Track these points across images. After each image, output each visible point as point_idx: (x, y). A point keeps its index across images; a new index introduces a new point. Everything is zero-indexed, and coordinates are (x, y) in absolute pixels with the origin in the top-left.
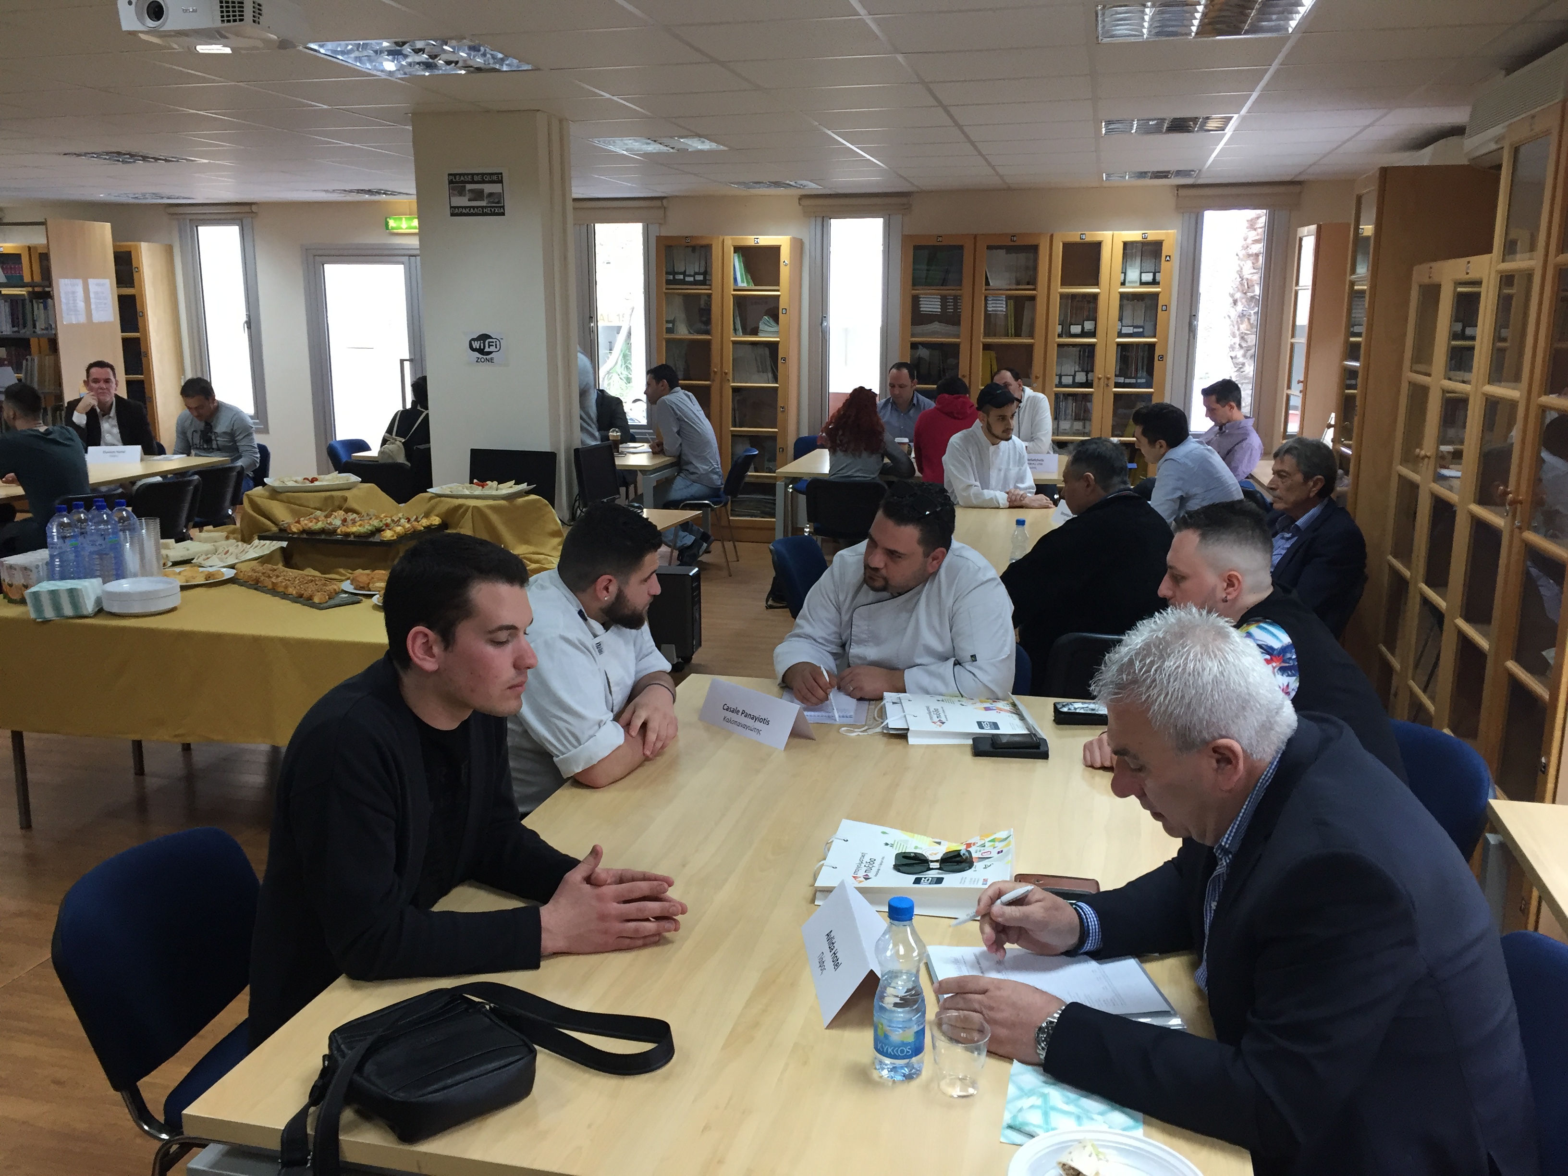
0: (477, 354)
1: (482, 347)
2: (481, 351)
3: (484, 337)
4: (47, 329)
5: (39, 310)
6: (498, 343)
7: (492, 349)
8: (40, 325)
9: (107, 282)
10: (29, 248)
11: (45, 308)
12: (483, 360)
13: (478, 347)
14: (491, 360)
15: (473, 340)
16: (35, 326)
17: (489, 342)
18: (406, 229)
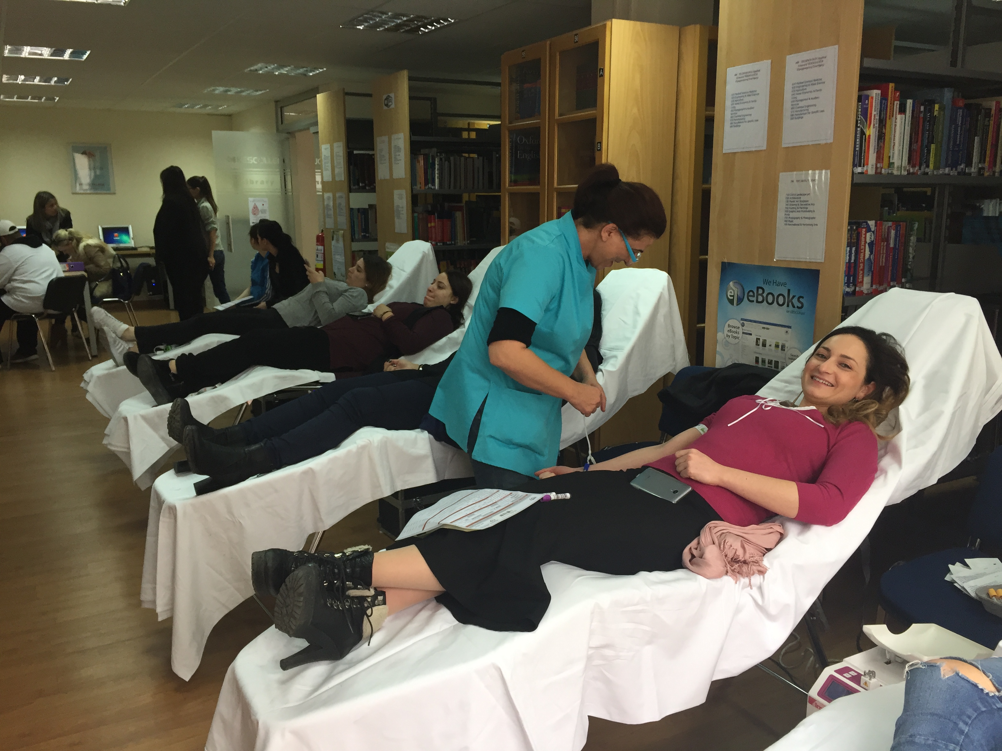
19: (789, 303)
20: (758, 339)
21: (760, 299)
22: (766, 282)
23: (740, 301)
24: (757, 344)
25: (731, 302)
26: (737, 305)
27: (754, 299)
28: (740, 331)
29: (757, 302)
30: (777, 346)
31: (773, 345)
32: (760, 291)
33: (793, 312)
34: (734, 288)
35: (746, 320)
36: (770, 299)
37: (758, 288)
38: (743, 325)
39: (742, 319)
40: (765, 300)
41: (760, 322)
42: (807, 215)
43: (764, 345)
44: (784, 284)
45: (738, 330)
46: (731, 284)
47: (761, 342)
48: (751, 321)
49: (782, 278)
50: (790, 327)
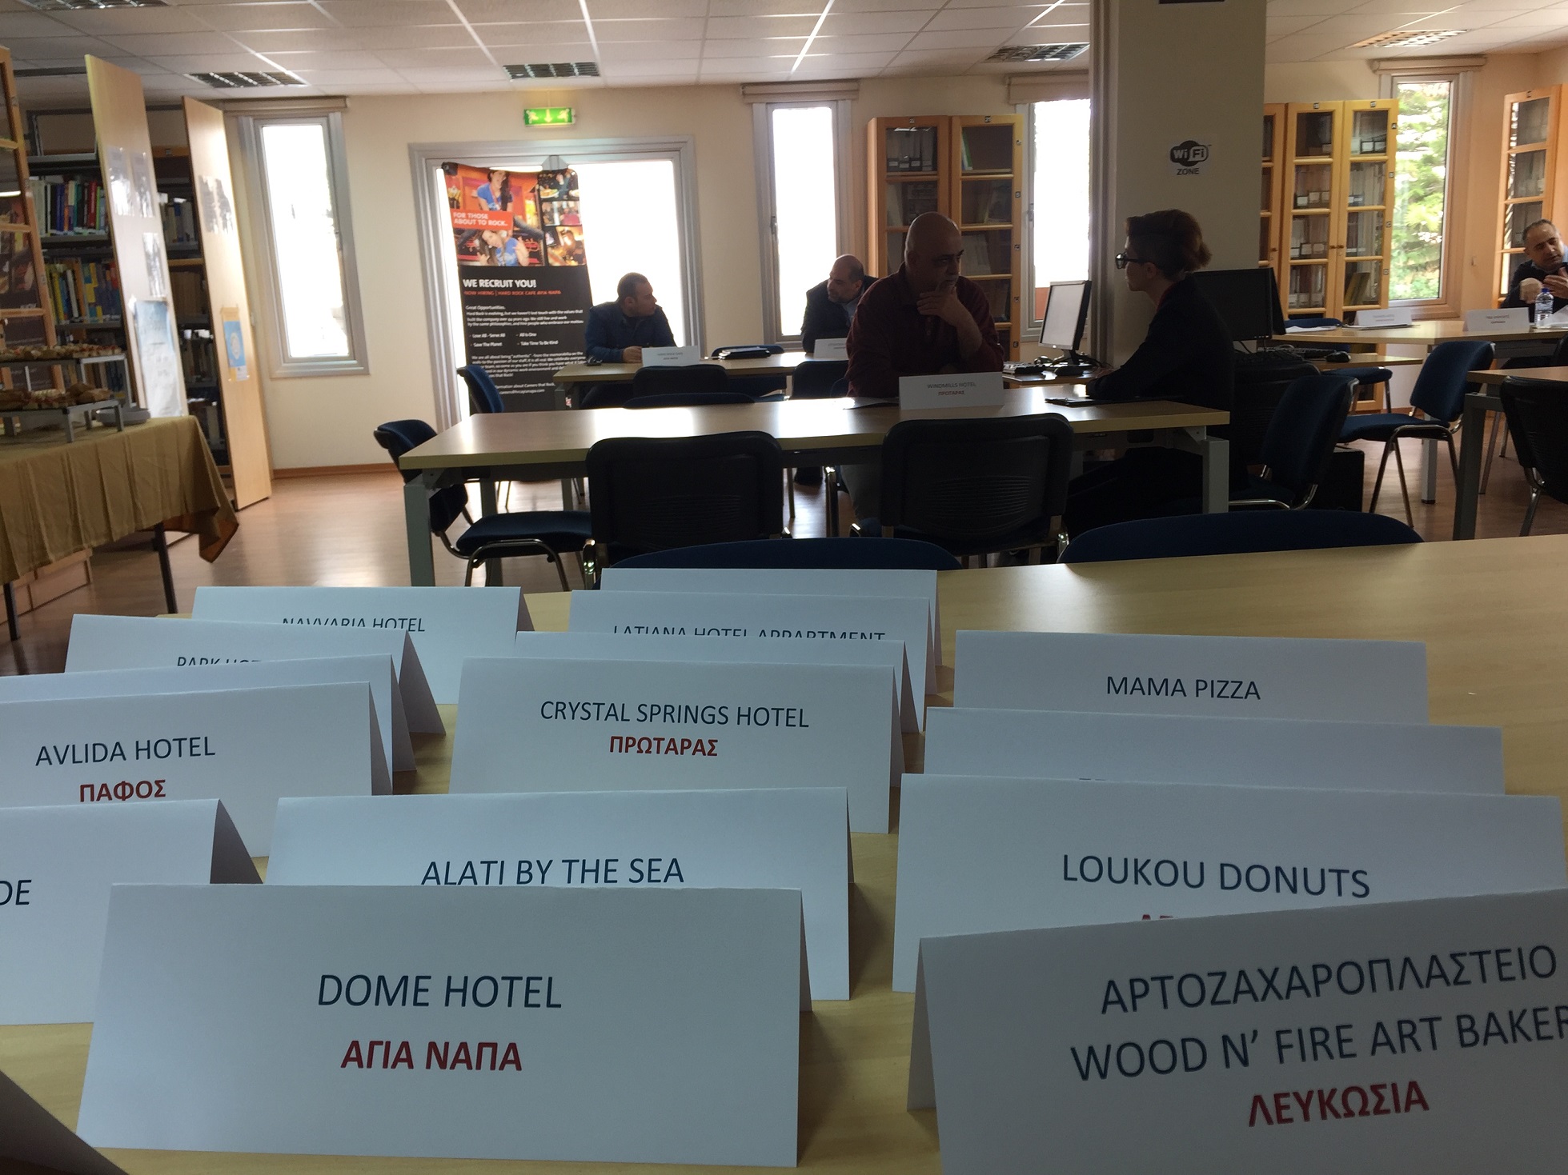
0: (1179, 166)
1: (1186, 157)
2: (1184, 161)
3: (1188, 145)
6: (1205, 150)
7: (1198, 158)
12: (1185, 171)
13: (1181, 157)
14: (1196, 172)
15: (1176, 148)
17: (1195, 150)
18: (550, 122)
24: (157, 361)
38: (149, 349)
39: (148, 345)
43: (160, 360)
48: (151, 344)
50: (165, 343)
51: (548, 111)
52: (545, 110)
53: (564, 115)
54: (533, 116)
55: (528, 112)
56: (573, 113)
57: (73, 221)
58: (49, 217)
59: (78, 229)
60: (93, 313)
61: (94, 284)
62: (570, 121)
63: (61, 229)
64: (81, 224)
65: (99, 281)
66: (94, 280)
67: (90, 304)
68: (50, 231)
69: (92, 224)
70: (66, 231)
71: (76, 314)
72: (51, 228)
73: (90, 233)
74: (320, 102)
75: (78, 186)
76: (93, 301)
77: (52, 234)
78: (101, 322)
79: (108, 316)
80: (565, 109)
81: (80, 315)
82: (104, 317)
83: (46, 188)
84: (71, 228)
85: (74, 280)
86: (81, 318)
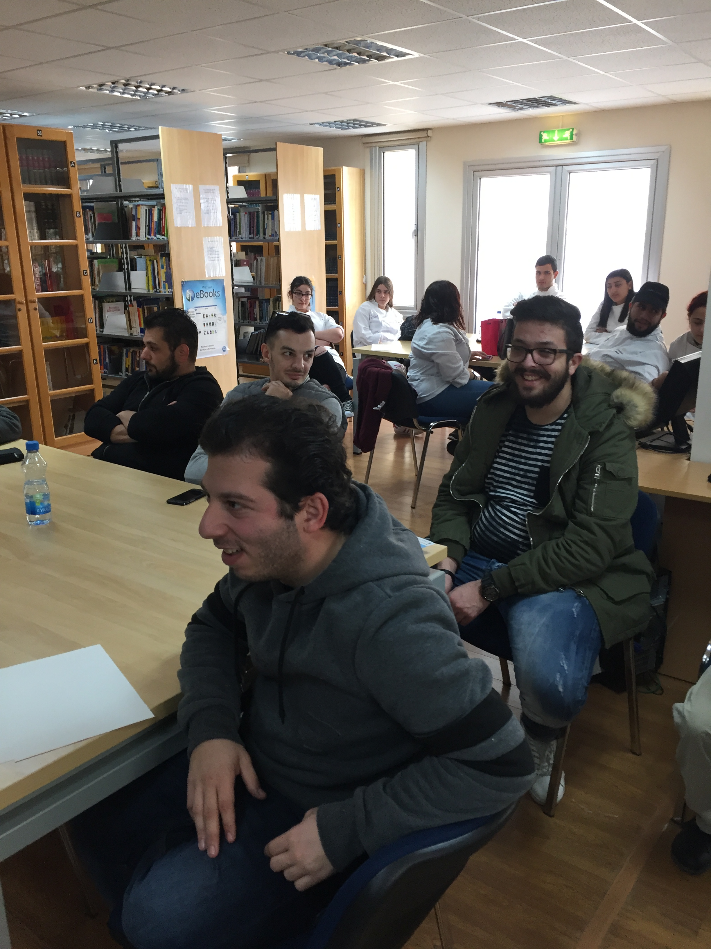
4: (273, 235)
5: (269, 221)
8: (269, 232)
9: (317, 197)
10: (266, 175)
11: (273, 218)
16: (264, 234)
18: (558, 141)
19: (214, 295)
20: (204, 315)
21: (202, 296)
22: (204, 287)
23: (193, 299)
24: (204, 317)
25: (189, 300)
26: (192, 301)
27: (200, 296)
28: (195, 313)
29: (201, 297)
30: (212, 315)
31: (211, 316)
32: (202, 292)
33: (216, 299)
34: (190, 294)
35: (197, 307)
36: (206, 295)
37: (200, 291)
38: (196, 310)
39: (195, 307)
40: (204, 296)
41: (204, 307)
42: (217, 256)
43: (207, 317)
44: (211, 287)
45: (194, 313)
46: (188, 291)
47: (205, 316)
48: (199, 307)
49: (210, 284)
50: (216, 305)
51: (556, 131)
52: (554, 131)
53: (567, 134)
54: (545, 136)
55: (542, 133)
56: (575, 132)
57: (157, 231)
58: (147, 227)
59: (158, 236)
60: (165, 288)
61: (165, 270)
62: (571, 138)
63: (151, 236)
64: (159, 233)
65: (167, 268)
66: (165, 267)
67: (163, 281)
68: (147, 236)
69: (163, 233)
70: (153, 237)
71: (158, 288)
72: (148, 235)
73: (163, 239)
74: (414, 133)
75: (158, 209)
76: (165, 280)
77: (148, 239)
78: (167, 293)
79: (170, 289)
80: (569, 130)
81: (159, 288)
82: (168, 290)
83: (146, 210)
84: (155, 236)
85: (157, 266)
86: (160, 290)
